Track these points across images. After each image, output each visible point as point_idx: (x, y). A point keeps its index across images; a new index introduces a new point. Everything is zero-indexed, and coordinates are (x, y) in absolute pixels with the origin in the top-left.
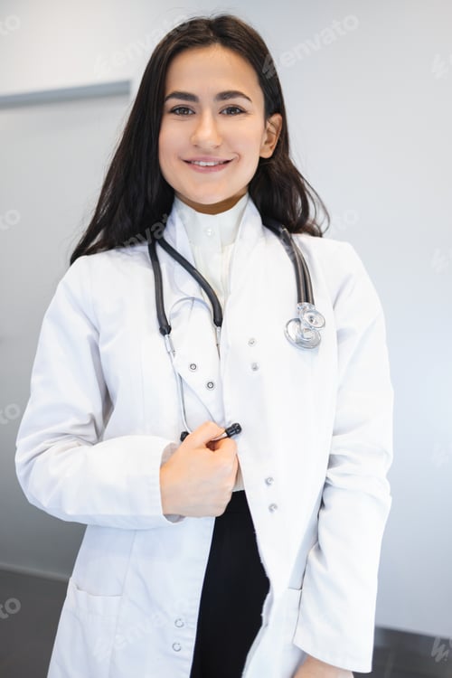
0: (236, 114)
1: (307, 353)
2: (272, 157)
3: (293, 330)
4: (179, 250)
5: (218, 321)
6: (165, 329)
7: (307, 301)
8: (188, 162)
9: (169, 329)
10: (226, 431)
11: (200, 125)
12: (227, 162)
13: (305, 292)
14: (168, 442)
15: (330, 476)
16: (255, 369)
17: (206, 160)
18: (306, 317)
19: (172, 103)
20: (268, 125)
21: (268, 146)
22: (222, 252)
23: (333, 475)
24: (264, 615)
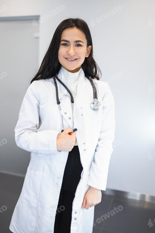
0: (79, 46)
1: (95, 112)
2: (88, 57)
3: (92, 106)
4: (62, 81)
5: (72, 102)
6: (59, 103)
7: (96, 98)
8: (66, 58)
9: (60, 103)
10: (73, 130)
11: (70, 49)
12: (77, 59)
13: (95, 96)
14: (59, 132)
15: (98, 143)
16: (82, 115)
17: (71, 59)
18: (96, 103)
19: (62, 42)
20: (88, 48)
21: (87, 54)
22: (74, 83)
23: (99, 143)
24: (81, 176)
